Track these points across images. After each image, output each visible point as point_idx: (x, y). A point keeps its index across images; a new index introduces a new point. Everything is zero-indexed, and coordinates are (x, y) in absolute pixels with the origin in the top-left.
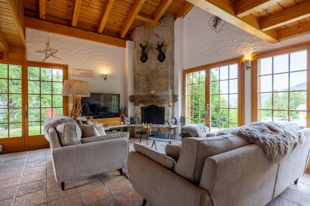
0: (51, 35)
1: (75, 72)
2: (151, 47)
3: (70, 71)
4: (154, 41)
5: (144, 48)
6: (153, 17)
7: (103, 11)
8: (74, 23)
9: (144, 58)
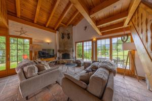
0: (23, 25)
1: (35, 41)
2: (65, 34)
3: (33, 40)
4: (66, 32)
5: (63, 34)
6: (66, 24)
7: (48, 19)
8: (35, 22)
9: (63, 37)
